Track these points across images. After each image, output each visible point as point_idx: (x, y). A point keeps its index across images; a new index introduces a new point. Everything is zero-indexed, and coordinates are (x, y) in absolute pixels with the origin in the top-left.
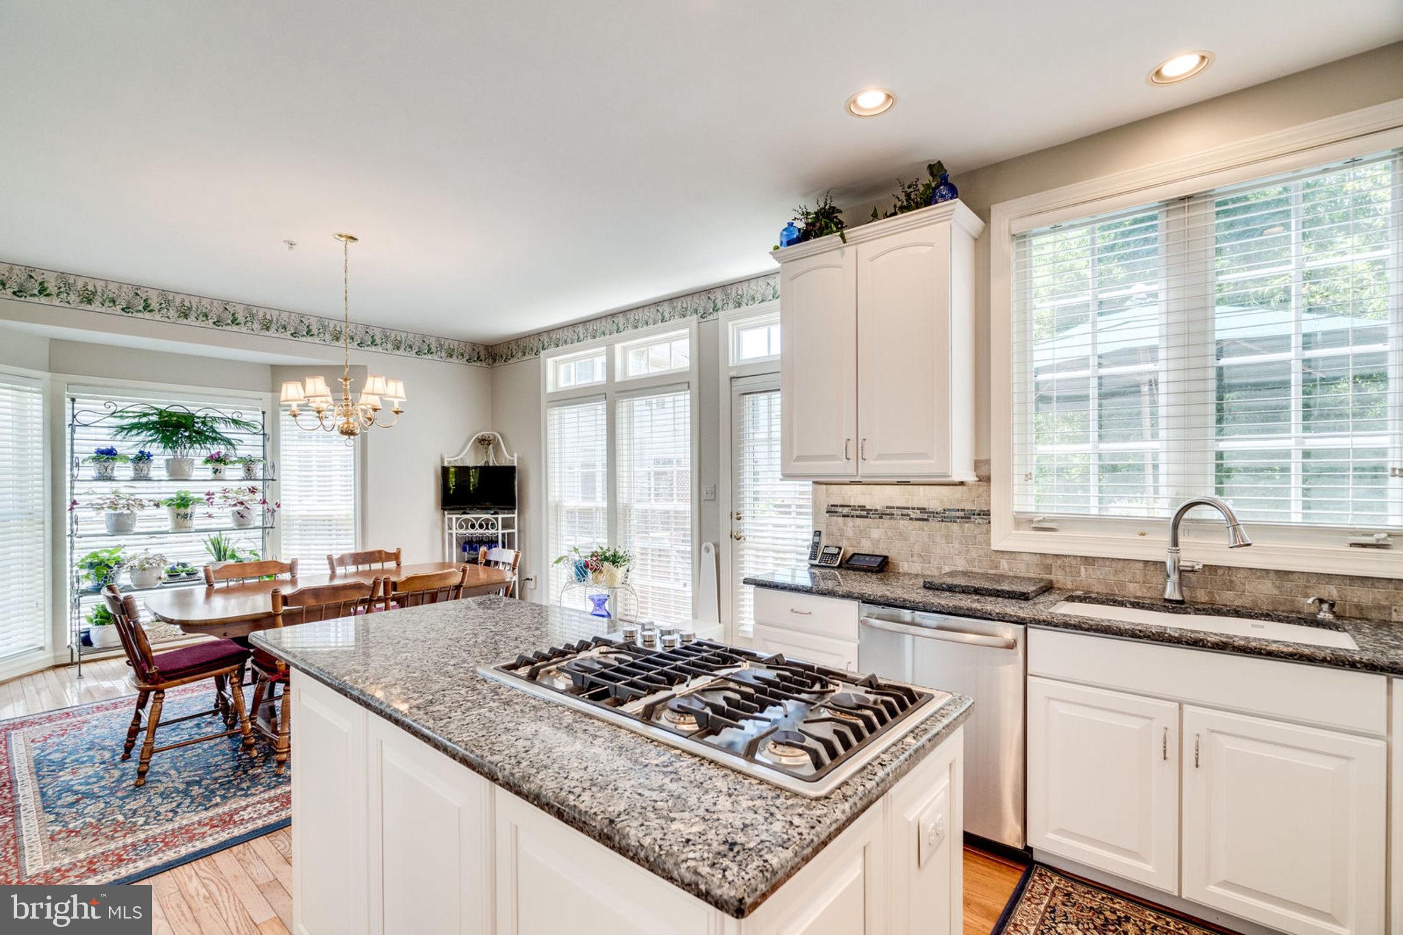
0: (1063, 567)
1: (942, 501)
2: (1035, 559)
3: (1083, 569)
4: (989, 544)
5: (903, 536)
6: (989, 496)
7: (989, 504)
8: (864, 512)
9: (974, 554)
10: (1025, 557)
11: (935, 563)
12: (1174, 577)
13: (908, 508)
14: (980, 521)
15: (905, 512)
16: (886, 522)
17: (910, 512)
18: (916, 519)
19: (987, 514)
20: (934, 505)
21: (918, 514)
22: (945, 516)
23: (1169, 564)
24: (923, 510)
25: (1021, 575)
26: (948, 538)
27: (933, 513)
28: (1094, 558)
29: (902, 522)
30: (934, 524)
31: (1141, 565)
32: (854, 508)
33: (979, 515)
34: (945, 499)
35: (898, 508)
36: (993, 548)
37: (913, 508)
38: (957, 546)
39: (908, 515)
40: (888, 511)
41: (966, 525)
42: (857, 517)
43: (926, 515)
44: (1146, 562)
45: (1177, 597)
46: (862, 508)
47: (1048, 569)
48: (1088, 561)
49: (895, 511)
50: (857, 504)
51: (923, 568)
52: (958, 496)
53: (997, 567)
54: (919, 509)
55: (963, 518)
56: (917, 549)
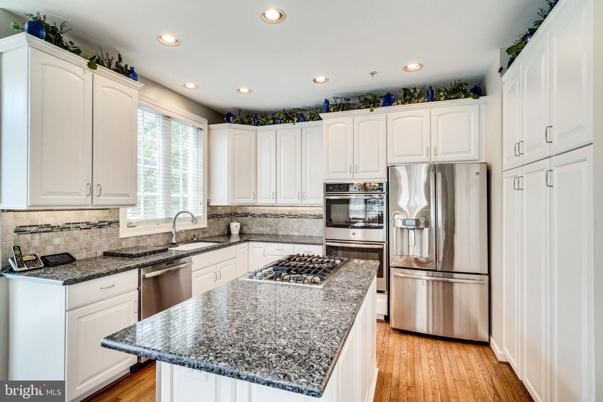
0: (143, 240)
1: (98, 218)
2: (135, 239)
3: (148, 239)
4: (118, 236)
5: (76, 239)
6: (119, 214)
7: (118, 217)
8: (50, 228)
9: (112, 242)
10: (131, 239)
11: (93, 251)
12: (175, 236)
13: (80, 223)
14: (115, 226)
15: (78, 225)
16: (65, 233)
17: (80, 225)
18: (84, 229)
19: (118, 222)
20: (94, 220)
21: (85, 226)
22: (100, 226)
23: (173, 232)
24: (88, 223)
25: (130, 246)
26: (100, 236)
27: (93, 224)
28: (151, 235)
29: (75, 231)
30: (94, 230)
31: (162, 234)
32: (41, 227)
33: (114, 223)
34: (99, 217)
35: (73, 223)
36: (121, 236)
37: (83, 223)
38: (105, 239)
39: (80, 227)
40: (67, 226)
41: (109, 228)
42: (44, 232)
43: (89, 226)
44: (163, 233)
45: (175, 242)
46: (48, 226)
47: (138, 242)
48: (150, 236)
49: (71, 226)
50: (43, 224)
51: (87, 255)
52: (105, 215)
53: (121, 246)
54: (85, 223)
55: (107, 225)
56: (84, 245)
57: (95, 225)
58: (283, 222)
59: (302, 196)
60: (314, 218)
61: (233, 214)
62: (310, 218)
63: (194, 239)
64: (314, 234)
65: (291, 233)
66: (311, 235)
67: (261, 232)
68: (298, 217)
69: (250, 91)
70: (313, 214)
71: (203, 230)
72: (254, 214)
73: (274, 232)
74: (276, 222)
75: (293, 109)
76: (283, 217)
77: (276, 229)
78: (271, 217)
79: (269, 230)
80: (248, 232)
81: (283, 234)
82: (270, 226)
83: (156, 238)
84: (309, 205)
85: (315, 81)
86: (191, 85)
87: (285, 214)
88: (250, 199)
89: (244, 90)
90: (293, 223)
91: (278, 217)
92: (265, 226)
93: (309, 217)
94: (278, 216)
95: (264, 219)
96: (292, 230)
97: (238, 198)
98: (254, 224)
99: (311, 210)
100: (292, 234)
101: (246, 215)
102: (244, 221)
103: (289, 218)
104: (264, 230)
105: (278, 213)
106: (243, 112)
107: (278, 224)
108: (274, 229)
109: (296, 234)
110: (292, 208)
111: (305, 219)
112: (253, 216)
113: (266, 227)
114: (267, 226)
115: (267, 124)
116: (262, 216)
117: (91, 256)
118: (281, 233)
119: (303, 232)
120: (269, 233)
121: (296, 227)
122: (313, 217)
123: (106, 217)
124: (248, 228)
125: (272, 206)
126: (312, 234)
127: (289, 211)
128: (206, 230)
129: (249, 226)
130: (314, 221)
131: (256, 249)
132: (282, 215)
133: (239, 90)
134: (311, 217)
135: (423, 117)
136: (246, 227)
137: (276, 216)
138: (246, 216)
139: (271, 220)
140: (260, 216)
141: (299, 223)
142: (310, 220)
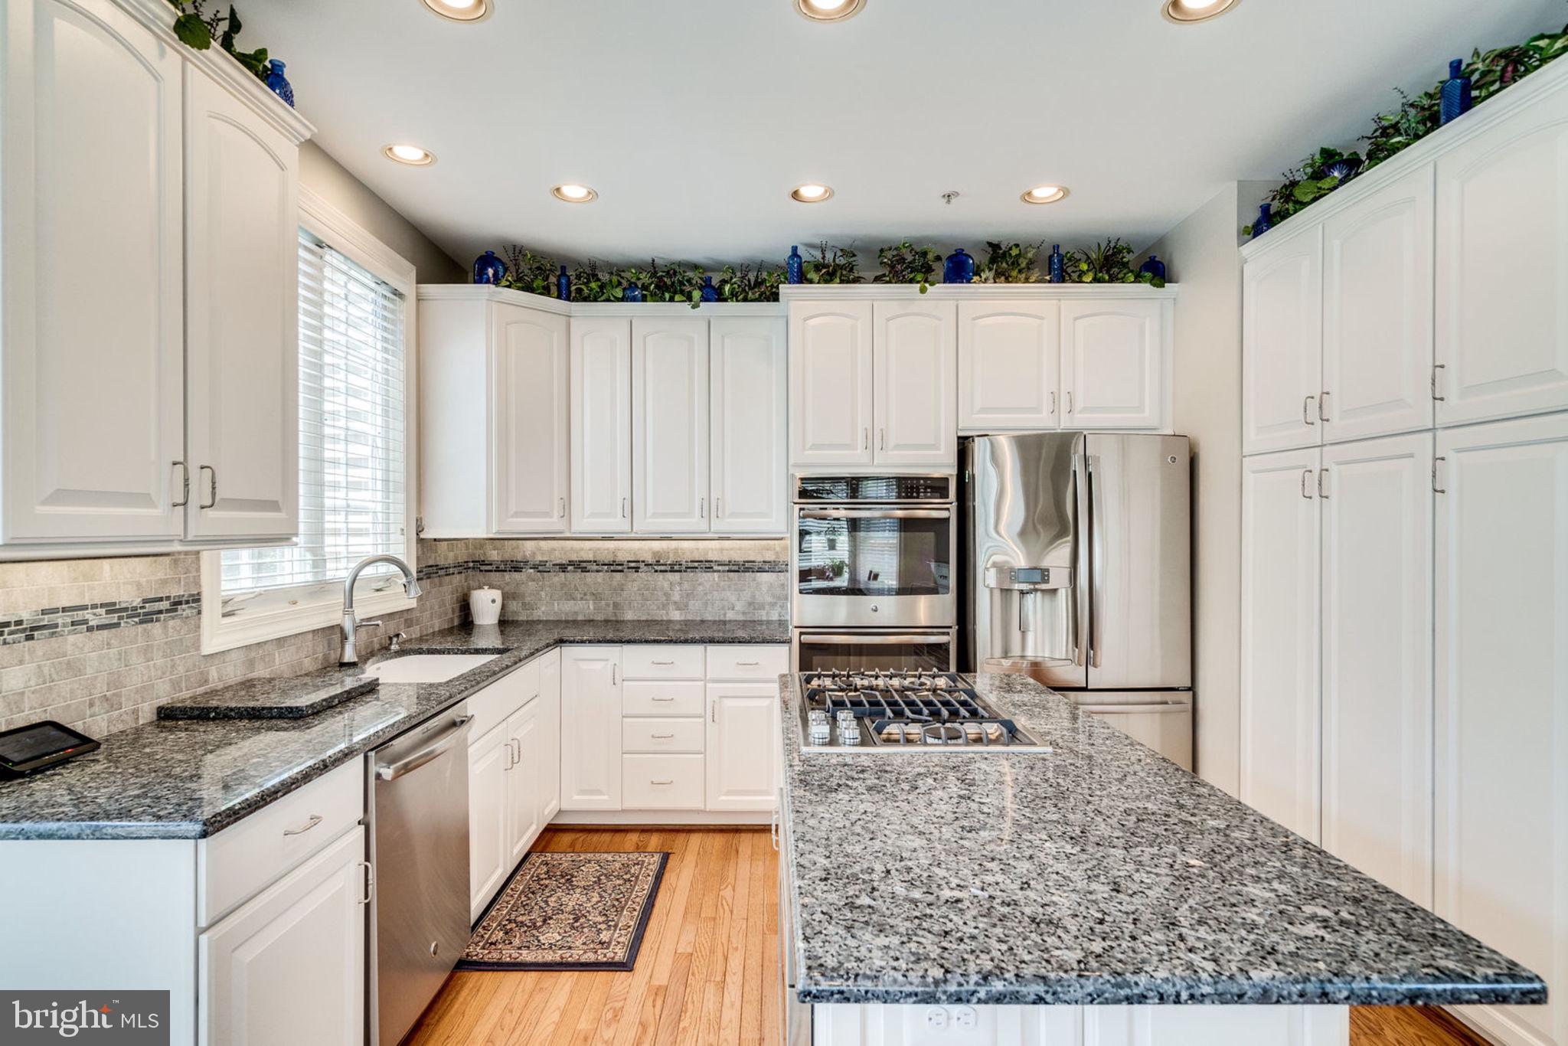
0: (262, 658)
1: (139, 585)
2: (242, 655)
3: (277, 655)
4: (198, 648)
5: (73, 668)
6: (198, 570)
7: (198, 582)
9: (180, 670)
10: (234, 656)
11: (128, 706)
12: (351, 637)
13: (85, 607)
14: (188, 612)
15: (80, 615)
16: (40, 645)
17: (87, 615)
18: (100, 627)
19: (196, 599)
20: (129, 597)
21: (102, 616)
22: (146, 614)
23: (348, 626)
24: (110, 608)
25: (231, 682)
26: (147, 652)
27: (126, 609)
28: (285, 639)
29: (71, 638)
30: (130, 630)
33: (187, 602)
34: (143, 580)
35: (65, 610)
36: (205, 650)
37: (95, 606)
38: (160, 661)
39: (86, 622)
40: (46, 620)
41: (171, 623)
43: (114, 616)
45: (355, 659)
47: (251, 664)
48: (280, 642)
49: (59, 619)
51: (109, 721)
52: (161, 575)
53: (206, 681)
54: (102, 605)
55: (168, 611)
56: (101, 689)
57: (130, 612)
58: (635, 583)
59: (709, 509)
60: (728, 571)
61: (471, 565)
62: (719, 571)
63: (391, 644)
64: (730, 615)
65: (661, 615)
66: (722, 618)
67: (567, 614)
68: (683, 568)
69: (593, 194)
70: (726, 559)
71: (405, 617)
72: (543, 563)
73: (608, 613)
74: (615, 583)
75: (680, 264)
76: (637, 569)
77: (616, 605)
78: (598, 571)
79: (591, 607)
80: (522, 617)
81: (636, 618)
82: (596, 597)
83: (298, 649)
84: (717, 536)
85: (795, 195)
86: (409, 152)
87: (643, 562)
88: (551, 517)
89: (574, 191)
90: (666, 585)
91: (622, 571)
92: (579, 596)
93: (716, 568)
94: (620, 568)
95: (574, 577)
96: (664, 606)
97: (516, 514)
98: (543, 593)
99: (722, 550)
100: (665, 619)
101: (516, 567)
102: (507, 584)
103: (656, 571)
104: (576, 609)
105: (622, 557)
106: (526, 255)
107: (622, 590)
108: (608, 605)
109: (676, 615)
110: (664, 544)
111: (704, 574)
112: (540, 568)
113: (582, 599)
114: (588, 597)
115: (602, 298)
116: (570, 568)
117: (121, 727)
118: (629, 616)
119: (696, 610)
120: (591, 617)
121: (676, 596)
122: (727, 568)
123: (164, 582)
124: (524, 604)
125: (604, 539)
126: (725, 615)
127: (655, 554)
128: (414, 615)
129: (527, 599)
130: (730, 580)
131: (585, 666)
132: (633, 565)
133: (558, 190)
134: (720, 568)
135: (1042, 318)
136: (515, 603)
137: (615, 566)
138: (517, 569)
139: (599, 580)
140: (563, 568)
141: (686, 586)
142: (719, 577)
